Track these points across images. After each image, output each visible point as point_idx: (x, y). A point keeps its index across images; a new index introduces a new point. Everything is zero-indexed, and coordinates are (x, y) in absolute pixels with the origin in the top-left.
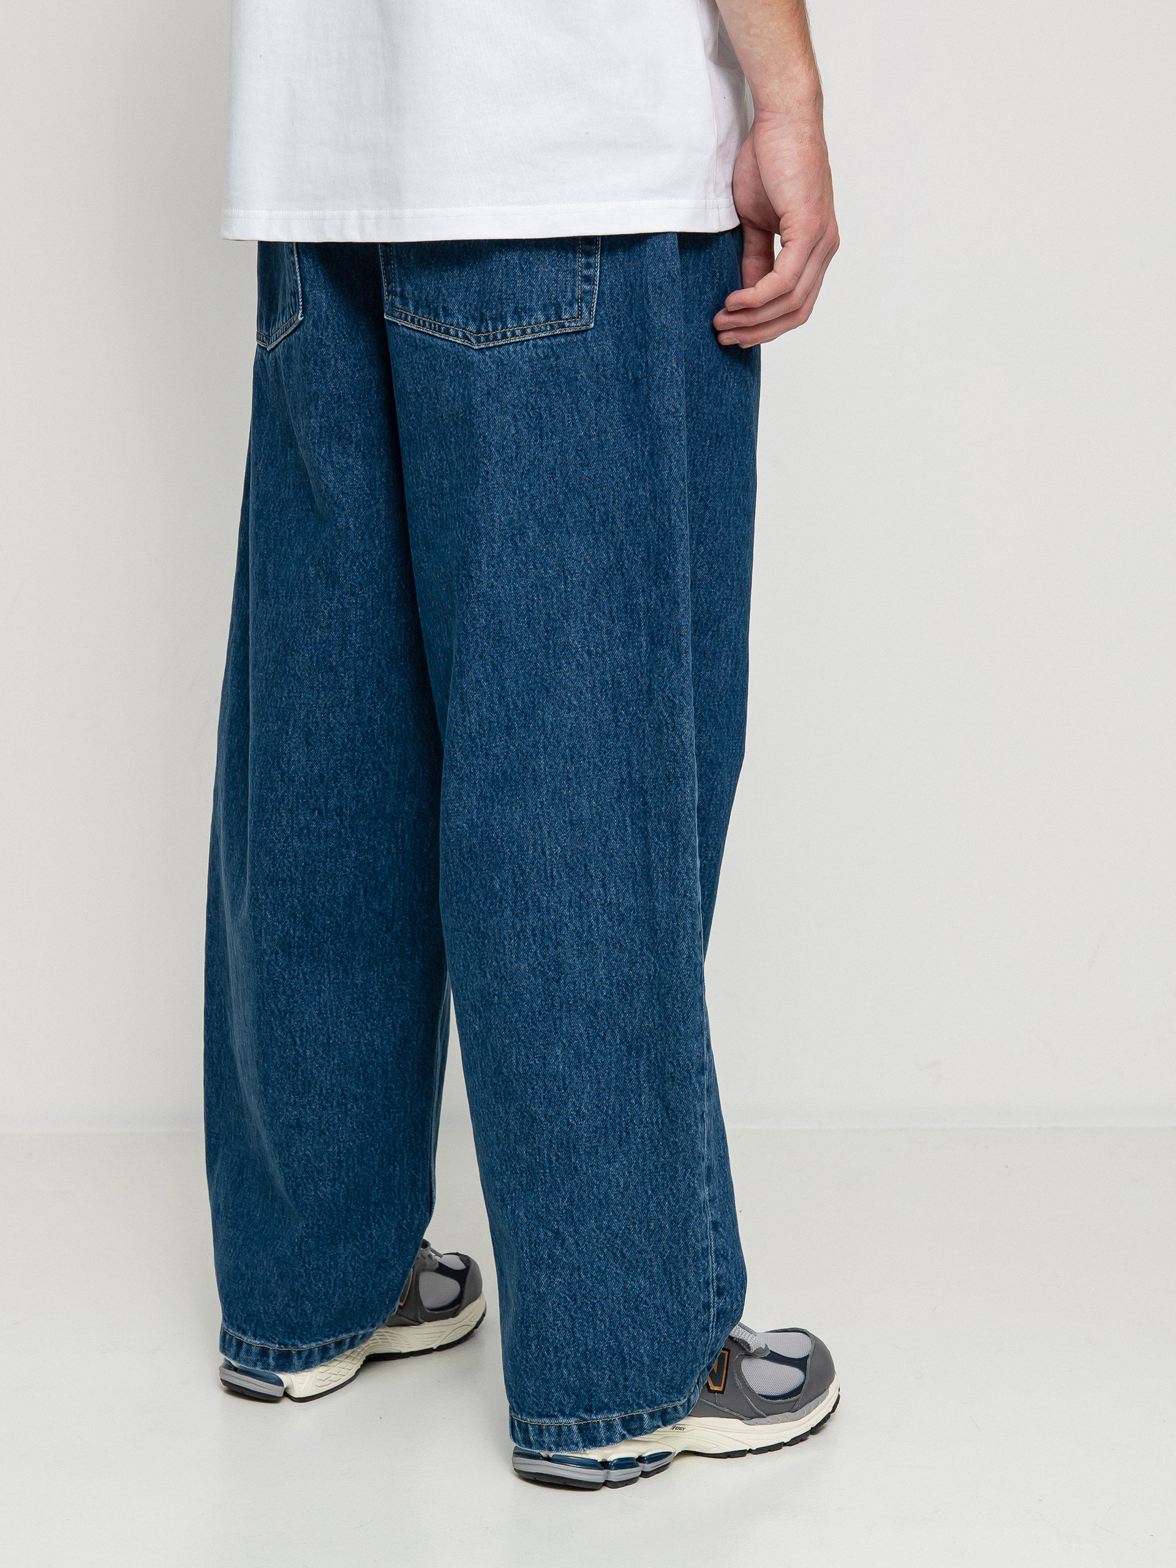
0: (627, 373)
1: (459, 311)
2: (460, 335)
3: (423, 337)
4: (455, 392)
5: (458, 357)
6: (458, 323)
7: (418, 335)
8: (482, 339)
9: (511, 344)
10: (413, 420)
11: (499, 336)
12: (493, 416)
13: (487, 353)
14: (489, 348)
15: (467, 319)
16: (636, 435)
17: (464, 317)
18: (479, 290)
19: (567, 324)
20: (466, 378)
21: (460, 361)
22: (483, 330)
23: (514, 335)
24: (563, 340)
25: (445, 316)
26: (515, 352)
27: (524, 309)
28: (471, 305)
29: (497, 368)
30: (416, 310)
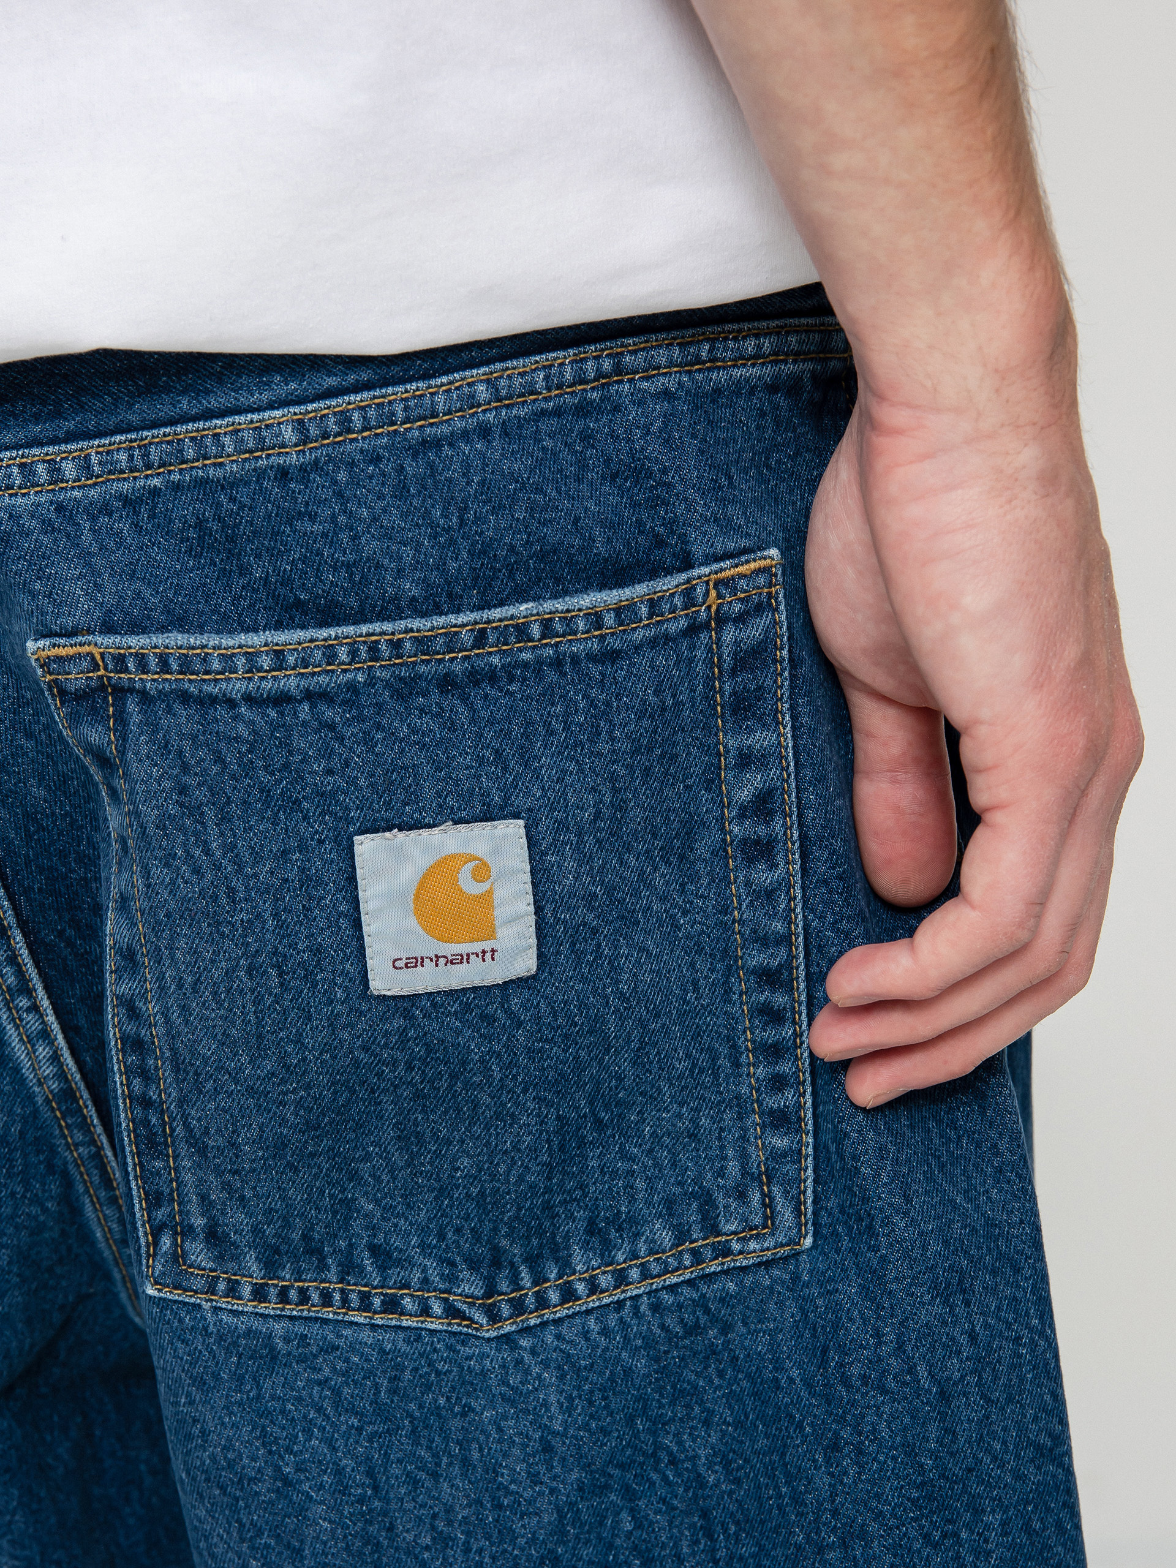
1: (423, 1246)
2: (437, 1308)
3: (300, 1328)
4: (436, 1455)
5: (430, 1364)
6: (425, 1281)
7: (278, 1328)
8: (506, 1310)
9: (588, 1312)
10: (267, 1546)
11: (554, 1297)
12: (571, 1504)
13: (525, 1343)
14: (527, 1330)
15: (452, 1264)
17: (441, 1261)
18: (481, 1194)
19: (736, 1246)
20: (464, 1414)
21: (438, 1373)
22: (504, 1286)
23: (594, 1288)
24: (731, 1286)
25: (382, 1269)
26: (605, 1332)
27: (615, 1221)
28: (458, 1230)
29: (562, 1378)
30: (271, 1267)
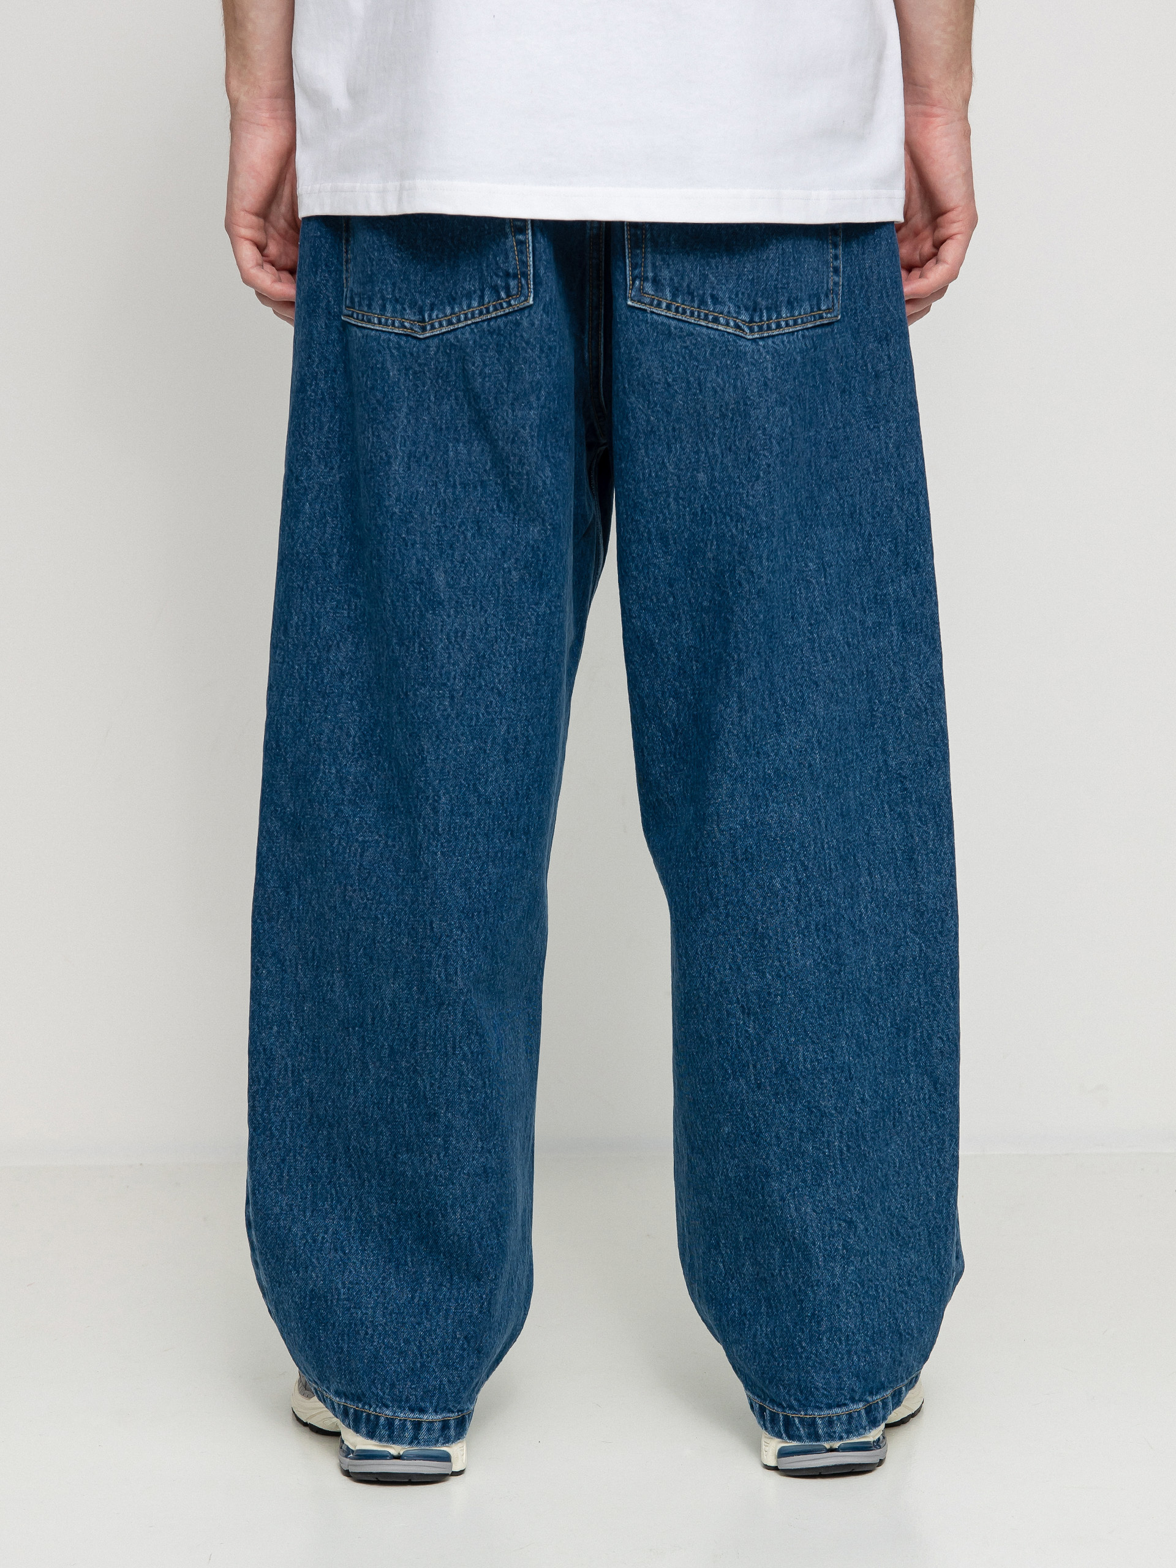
0: (866, 365)
1: (730, 298)
2: (732, 324)
3: (681, 325)
4: (724, 383)
5: (726, 346)
6: (729, 312)
7: (673, 323)
8: (756, 329)
9: (784, 334)
10: (658, 411)
11: (773, 326)
12: (772, 408)
13: (761, 343)
14: (762, 338)
15: (739, 307)
16: (879, 428)
17: (735, 305)
18: (753, 279)
19: (824, 315)
20: (736, 368)
21: (729, 351)
22: (757, 319)
23: (787, 325)
25: (714, 304)
26: (789, 342)
27: (796, 299)
28: (743, 294)
29: (773, 358)
30: (674, 296)
